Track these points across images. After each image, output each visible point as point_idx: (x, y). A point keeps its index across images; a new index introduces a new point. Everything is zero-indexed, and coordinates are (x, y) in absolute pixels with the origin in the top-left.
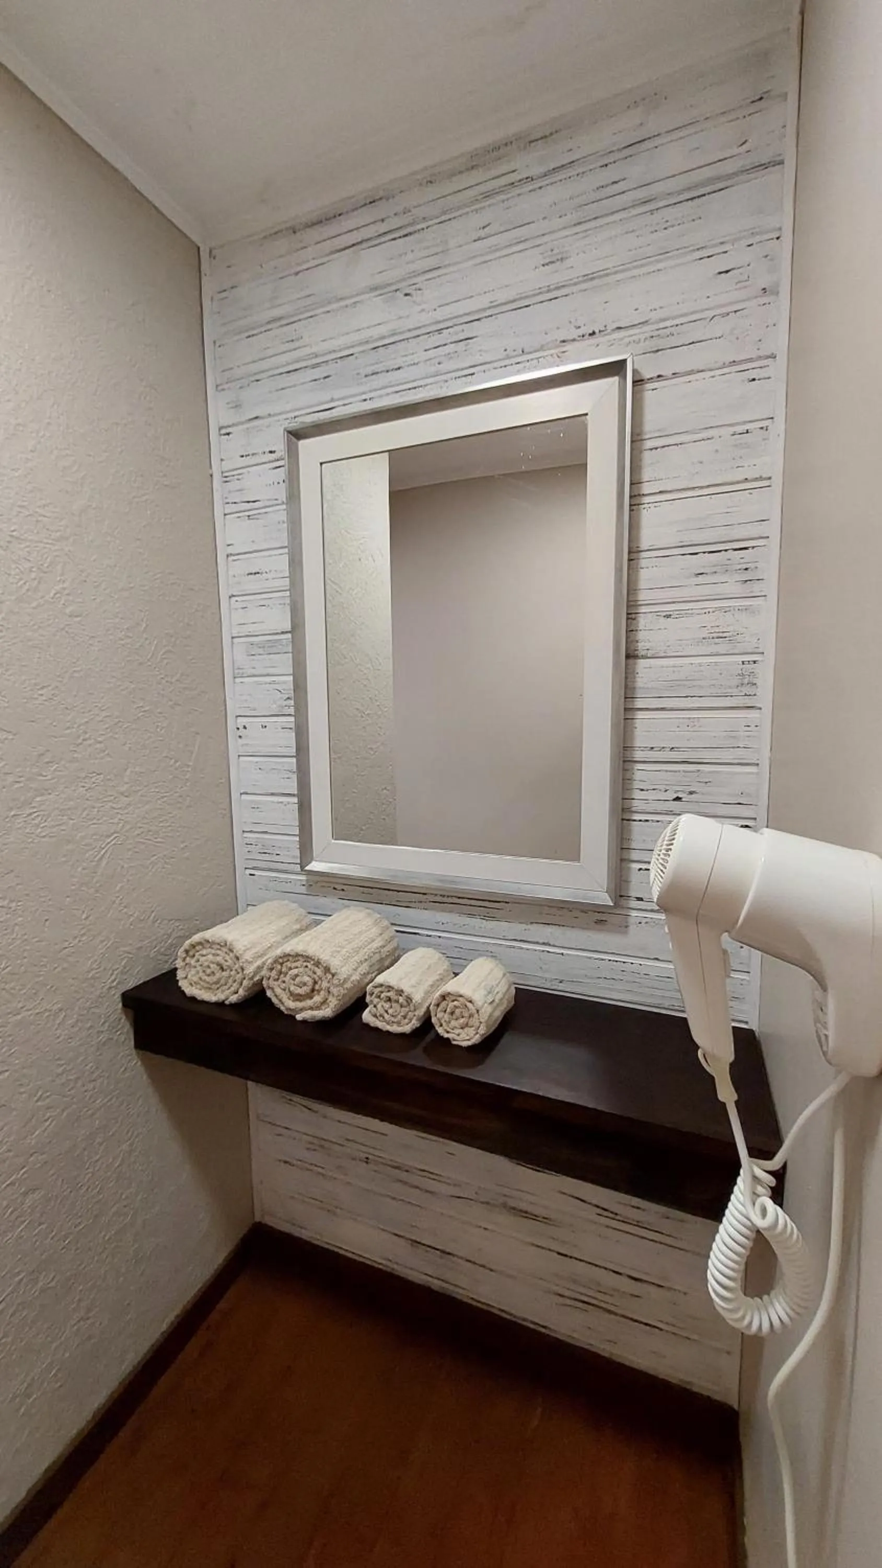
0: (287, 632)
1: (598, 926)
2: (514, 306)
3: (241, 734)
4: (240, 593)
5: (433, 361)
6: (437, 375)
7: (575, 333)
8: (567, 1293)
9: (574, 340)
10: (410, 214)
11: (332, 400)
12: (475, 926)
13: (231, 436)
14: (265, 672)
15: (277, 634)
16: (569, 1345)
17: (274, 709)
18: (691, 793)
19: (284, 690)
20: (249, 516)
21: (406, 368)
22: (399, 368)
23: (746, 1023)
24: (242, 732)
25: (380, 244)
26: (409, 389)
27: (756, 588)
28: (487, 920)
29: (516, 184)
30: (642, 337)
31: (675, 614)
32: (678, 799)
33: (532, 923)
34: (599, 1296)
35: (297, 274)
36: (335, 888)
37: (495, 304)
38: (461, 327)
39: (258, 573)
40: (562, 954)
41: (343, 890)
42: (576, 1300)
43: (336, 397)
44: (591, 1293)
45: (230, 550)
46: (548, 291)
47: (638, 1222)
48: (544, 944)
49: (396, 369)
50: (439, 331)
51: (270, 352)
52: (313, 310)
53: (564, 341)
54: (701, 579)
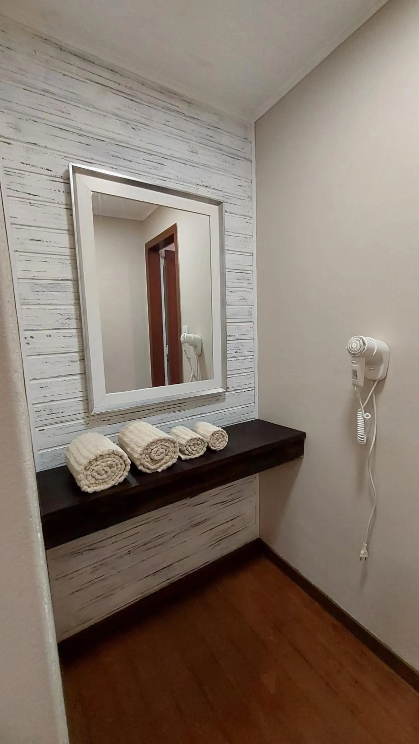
0: (68, 280)
1: (217, 401)
2: (180, 161)
3: (28, 342)
4: (23, 250)
5: (148, 166)
6: (149, 173)
7: (202, 184)
8: (213, 543)
9: (201, 186)
10: (132, 91)
11: (92, 159)
12: (175, 416)
13: (10, 145)
14: (49, 302)
15: (57, 280)
16: (216, 561)
17: (57, 325)
18: (239, 349)
19: (64, 314)
20: (30, 203)
21: (134, 163)
22: (131, 161)
23: (254, 418)
24: (29, 340)
25: (118, 95)
26: (137, 174)
27: (251, 286)
28: (180, 412)
29: (179, 113)
30: (221, 195)
31: (233, 291)
32: (236, 352)
33: (196, 407)
34: (224, 534)
35: (64, 75)
36: (104, 421)
37: (173, 156)
38: (159, 158)
39: (40, 241)
40: (207, 416)
41: (109, 420)
42: (217, 542)
43: (94, 158)
44: (221, 536)
45: (13, 220)
46: (192, 162)
47: (232, 499)
48: (201, 414)
49: (129, 161)
50: (150, 154)
51: (45, 109)
52: (79, 103)
53: (197, 184)
54: (238, 281)
